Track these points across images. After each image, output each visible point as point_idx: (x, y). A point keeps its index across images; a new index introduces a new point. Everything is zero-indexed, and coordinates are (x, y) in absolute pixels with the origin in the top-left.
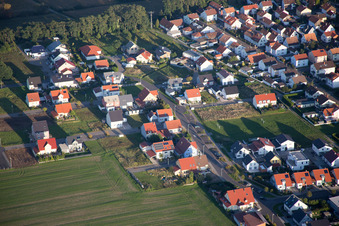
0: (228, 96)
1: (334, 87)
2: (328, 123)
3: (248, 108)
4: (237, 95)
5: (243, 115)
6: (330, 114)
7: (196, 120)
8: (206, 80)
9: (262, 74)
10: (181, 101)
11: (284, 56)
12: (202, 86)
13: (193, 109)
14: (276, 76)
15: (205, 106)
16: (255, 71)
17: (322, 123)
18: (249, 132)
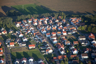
0: (22, 45)
1: (54, 43)
2: (47, 54)
3: (27, 48)
4: (25, 45)
5: (24, 51)
6: (48, 51)
7: (10, 52)
8: (18, 40)
9: (36, 39)
10: (8, 46)
11: (45, 34)
12: (17, 41)
13: (10, 48)
14: (39, 39)
15: (15, 48)
16: (35, 38)
17: (45, 54)
18: (23, 56)
